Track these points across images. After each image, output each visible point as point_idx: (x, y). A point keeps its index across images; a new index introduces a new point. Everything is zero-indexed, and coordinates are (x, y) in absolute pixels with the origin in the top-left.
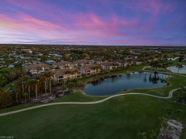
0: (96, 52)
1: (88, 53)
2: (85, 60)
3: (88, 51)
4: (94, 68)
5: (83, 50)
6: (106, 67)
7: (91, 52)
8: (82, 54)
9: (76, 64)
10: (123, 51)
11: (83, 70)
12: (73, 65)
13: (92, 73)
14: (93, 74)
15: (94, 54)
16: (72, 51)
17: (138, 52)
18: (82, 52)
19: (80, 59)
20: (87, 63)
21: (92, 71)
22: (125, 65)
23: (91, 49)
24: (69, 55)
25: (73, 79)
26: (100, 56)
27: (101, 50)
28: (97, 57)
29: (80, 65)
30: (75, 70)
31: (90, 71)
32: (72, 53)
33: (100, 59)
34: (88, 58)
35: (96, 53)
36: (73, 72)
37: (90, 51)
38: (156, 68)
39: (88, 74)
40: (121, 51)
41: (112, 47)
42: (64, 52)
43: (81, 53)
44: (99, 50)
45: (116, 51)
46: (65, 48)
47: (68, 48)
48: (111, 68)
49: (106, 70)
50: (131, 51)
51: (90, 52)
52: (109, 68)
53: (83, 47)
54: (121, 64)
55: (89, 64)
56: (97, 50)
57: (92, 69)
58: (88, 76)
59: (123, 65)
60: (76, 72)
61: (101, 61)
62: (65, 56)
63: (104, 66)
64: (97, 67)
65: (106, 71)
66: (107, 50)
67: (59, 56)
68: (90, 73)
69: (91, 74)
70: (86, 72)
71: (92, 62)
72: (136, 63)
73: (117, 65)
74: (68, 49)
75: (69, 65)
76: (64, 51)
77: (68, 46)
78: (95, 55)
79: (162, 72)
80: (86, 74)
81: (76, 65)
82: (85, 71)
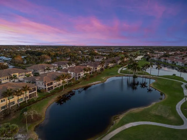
0: (58, 52)
1: (49, 55)
2: (44, 64)
3: (49, 52)
4: (58, 79)
5: (42, 51)
6: (76, 74)
7: (53, 53)
8: (41, 55)
9: (31, 71)
10: (88, 51)
11: (41, 83)
12: (24, 74)
13: (55, 86)
14: (58, 87)
15: (56, 55)
16: (27, 52)
17: (103, 52)
18: (40, 52)
19: (37, 63)
20: (47, 69)
21: (55, 84)
22: (98, 68)
23: (52, 50)
24: (23, 57)
25: (20, 104)
26: (64, 57)
27: (65, 50)
28: (61, 60)
29: (36, 72)
30: (23, 87)
31: (52, 84)
32: (28, 54)
33: (65, 62)
34: (49, 61)
35: (59, 54)
36: (19, 91)
37: (51, 51)
38: (135, 71)
39: (48, 88)
40: (86, 51)
41: (75, 47)
42: (17, 54)
43: (39, 54)
44: (62, 50)
45: (80, 52)
46: (19, 49)
47: (23, 48)
48: (82, 74)
49: (76, 77)
50: (96, 51)
51: (51, 53)
52: (80, 74)
53: (42, 47)
54: (93, 68)
55: (50, 69)
56: (59, 51)
57: (55, 79)
58: (49, 92)
59: (96, 68)
60: (25, 90)
61: (66, 65)
62: (14, 60)
63: (72, 73)
64: (63, 76)
65: (76, 79)
66: (71, 50)
67: (7, 59)
68: (52, 87)
69: (54, 88)
70: (45, 86)
71: (54, 67)
72: (108, 65)
73: (89, 69)
74: (23, 50)
75: (17, 74)
76: (17, 52)
77: (24, 46)
78: (59, 57)
79: (142, 76)
80: (45, 89)
81: (31, 73)
82: (44, 84)
